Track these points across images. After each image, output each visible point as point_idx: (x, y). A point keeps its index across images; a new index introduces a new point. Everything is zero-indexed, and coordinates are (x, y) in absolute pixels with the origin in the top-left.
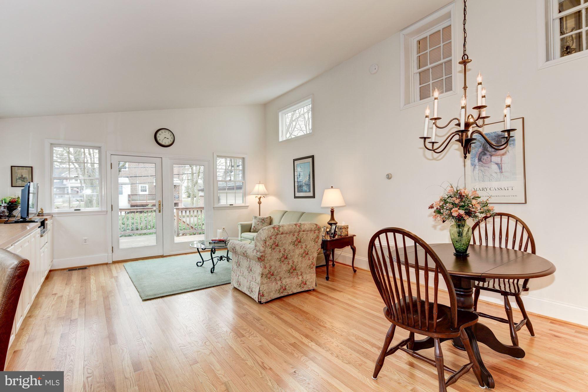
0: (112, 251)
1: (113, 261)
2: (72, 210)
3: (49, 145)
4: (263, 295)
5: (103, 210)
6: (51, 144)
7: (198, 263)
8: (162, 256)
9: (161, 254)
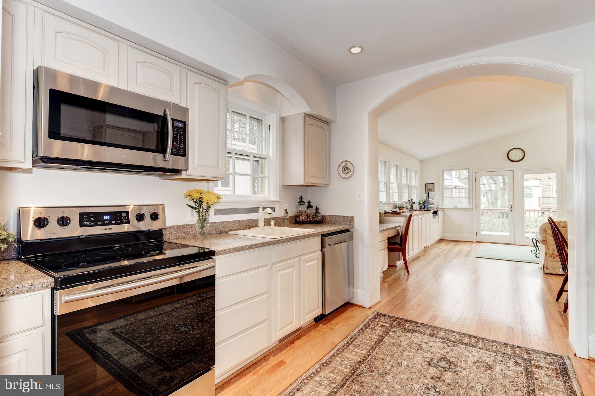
0: (476, 234)
1: (477, 241)
2: (453, 207)
3: (442, 170)
4: (547, 268)
5: (470, 208)
6: (443, 170)
7: (532, 251)
8: (514, 244)
9: (513, 243)
